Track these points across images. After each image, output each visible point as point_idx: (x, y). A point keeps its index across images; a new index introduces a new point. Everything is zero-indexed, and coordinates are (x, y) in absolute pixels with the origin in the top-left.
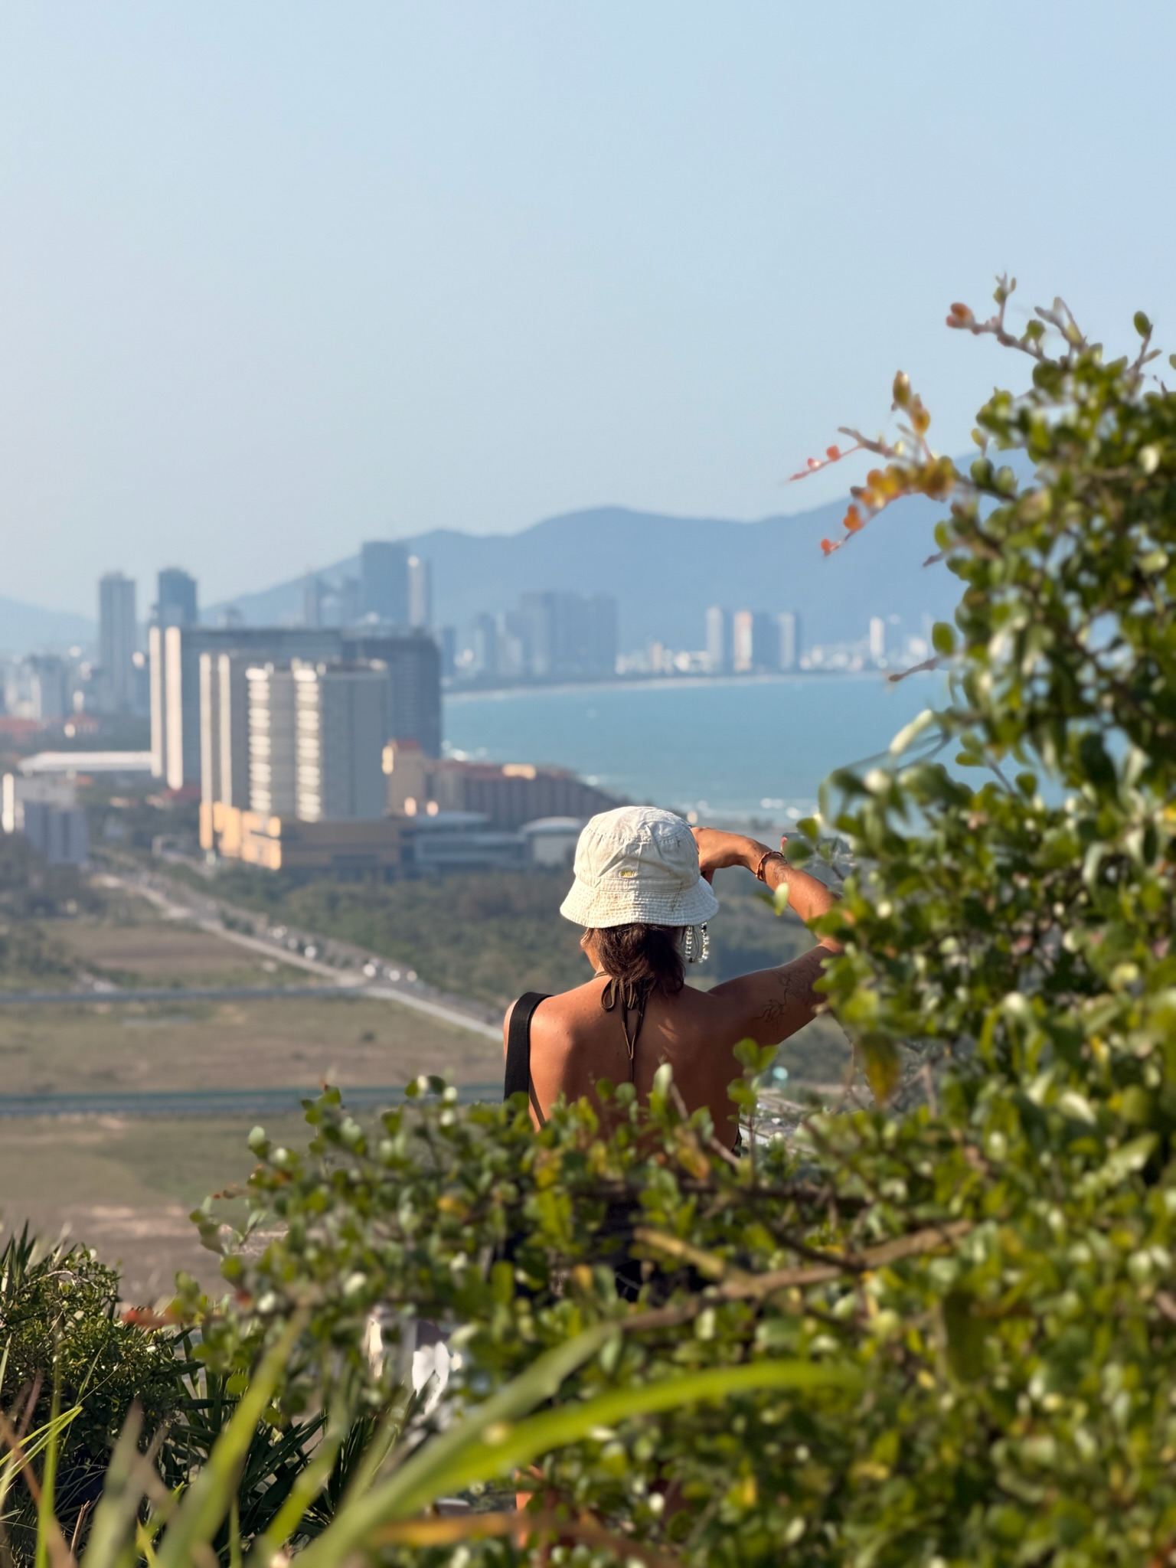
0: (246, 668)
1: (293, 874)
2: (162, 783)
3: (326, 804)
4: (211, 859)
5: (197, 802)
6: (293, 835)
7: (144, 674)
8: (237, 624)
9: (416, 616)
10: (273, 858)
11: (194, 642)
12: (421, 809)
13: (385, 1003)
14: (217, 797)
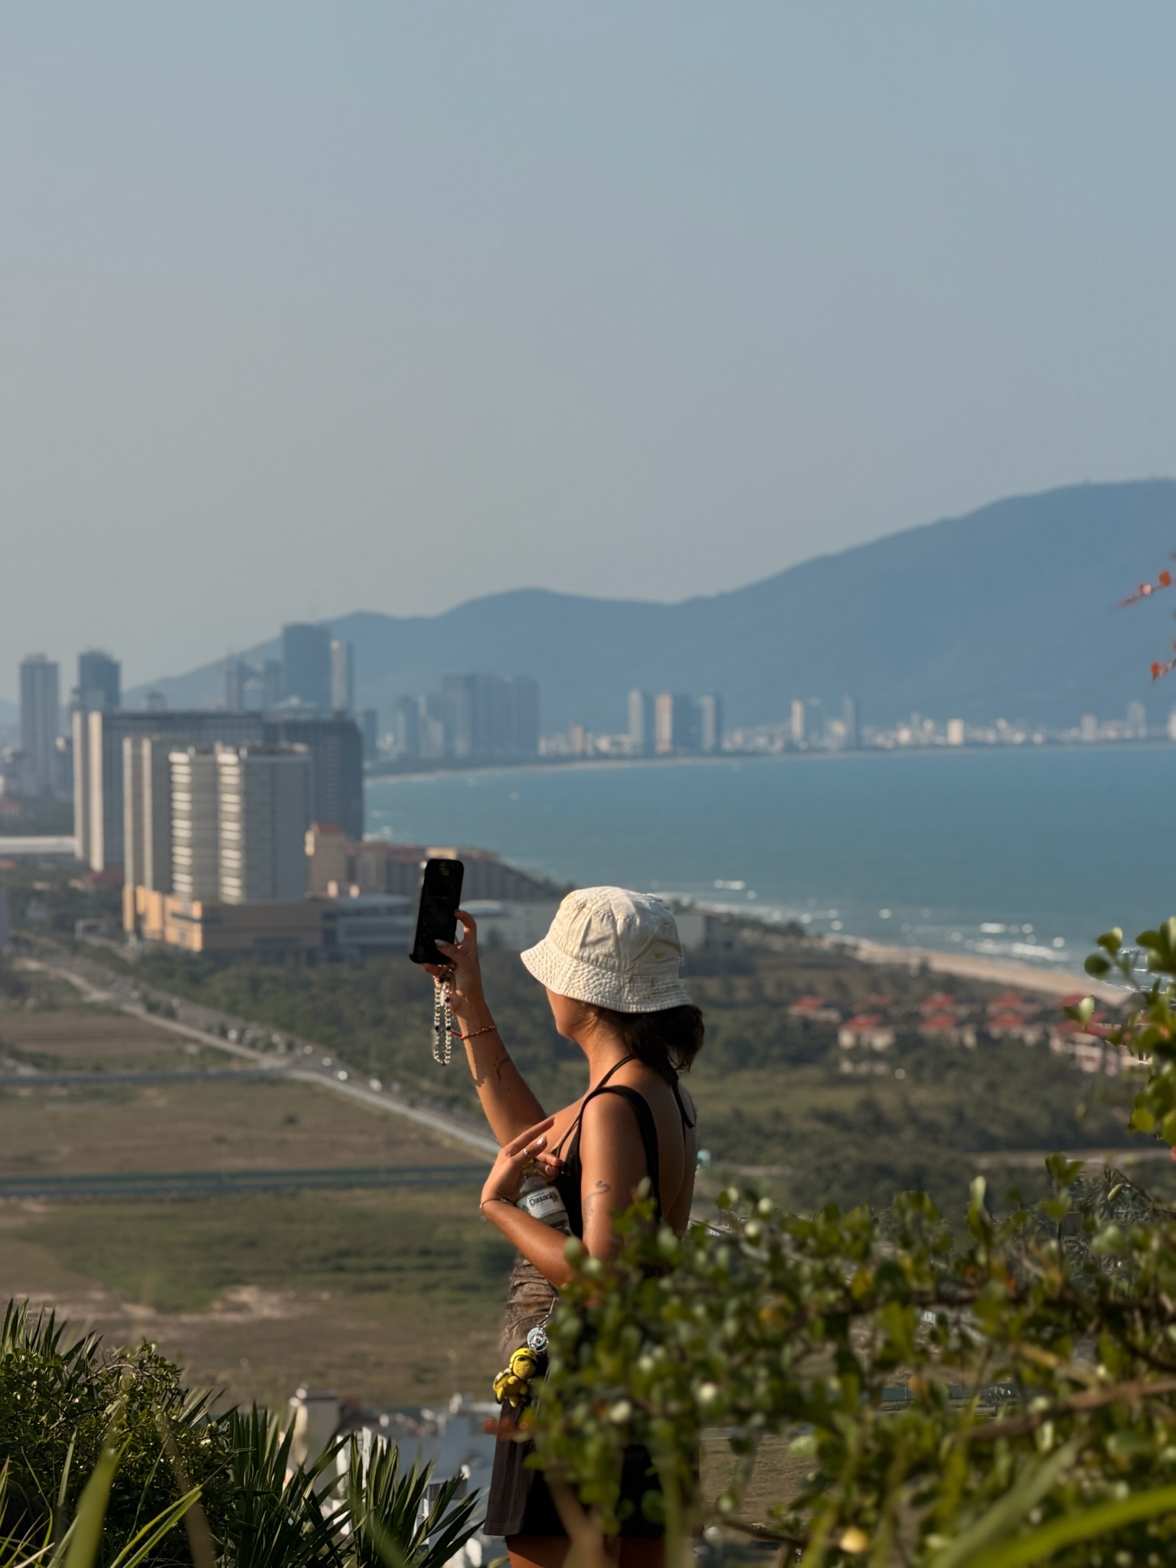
0: (169, 752)
1: (215, 956)
2: (85, 866)
3: (247, 887)
4: (133, 941)
5: (119, 886)
6: (215, 917)
7: (66, 757)
8: (158, 708)
9: (338, 700)
10: (195, 940)
11: (116, 726)
12: (343, 892)
13: (307, 1085)
14: (139, 881)
